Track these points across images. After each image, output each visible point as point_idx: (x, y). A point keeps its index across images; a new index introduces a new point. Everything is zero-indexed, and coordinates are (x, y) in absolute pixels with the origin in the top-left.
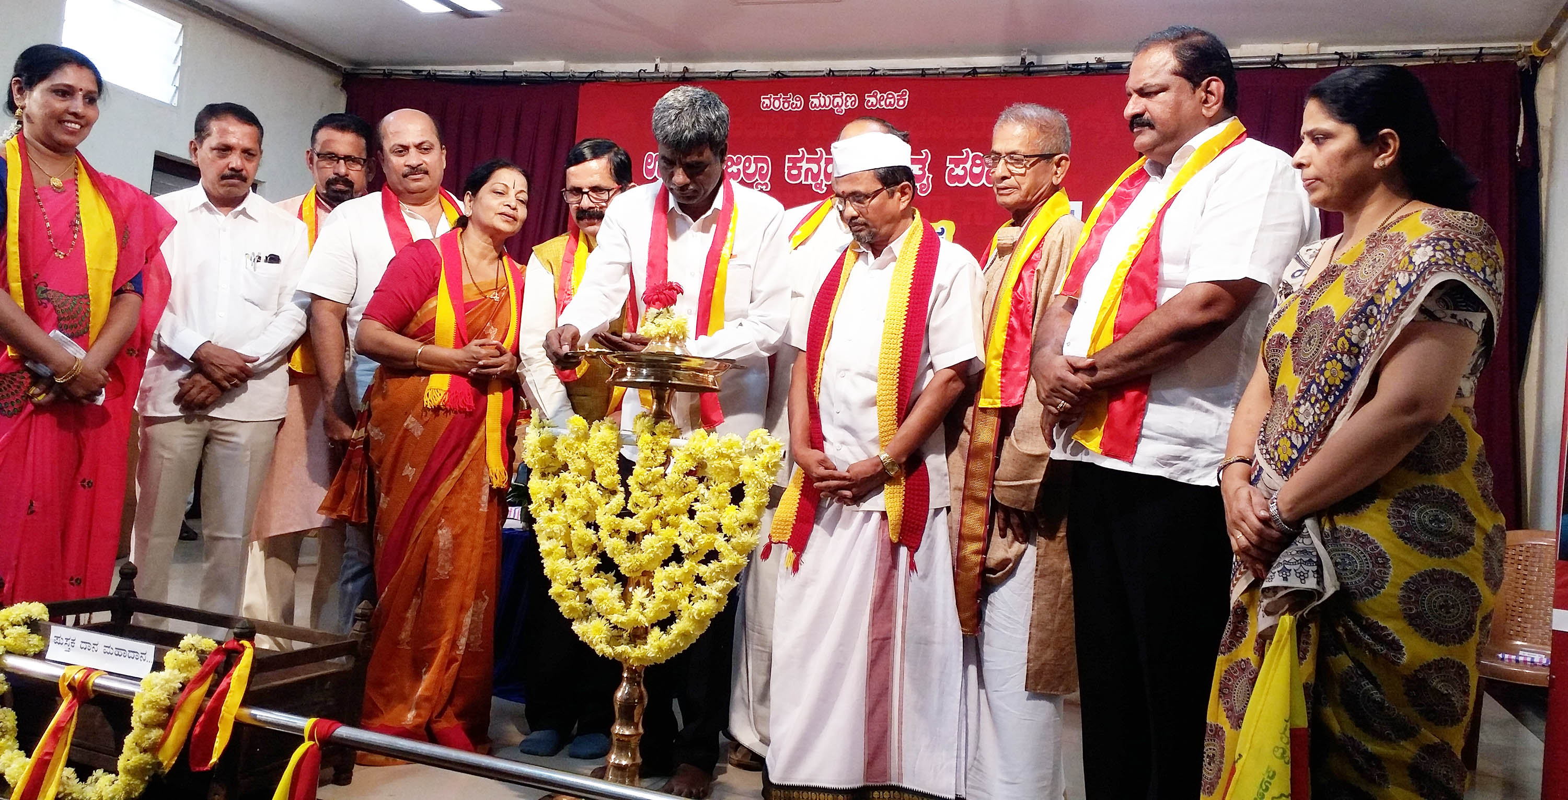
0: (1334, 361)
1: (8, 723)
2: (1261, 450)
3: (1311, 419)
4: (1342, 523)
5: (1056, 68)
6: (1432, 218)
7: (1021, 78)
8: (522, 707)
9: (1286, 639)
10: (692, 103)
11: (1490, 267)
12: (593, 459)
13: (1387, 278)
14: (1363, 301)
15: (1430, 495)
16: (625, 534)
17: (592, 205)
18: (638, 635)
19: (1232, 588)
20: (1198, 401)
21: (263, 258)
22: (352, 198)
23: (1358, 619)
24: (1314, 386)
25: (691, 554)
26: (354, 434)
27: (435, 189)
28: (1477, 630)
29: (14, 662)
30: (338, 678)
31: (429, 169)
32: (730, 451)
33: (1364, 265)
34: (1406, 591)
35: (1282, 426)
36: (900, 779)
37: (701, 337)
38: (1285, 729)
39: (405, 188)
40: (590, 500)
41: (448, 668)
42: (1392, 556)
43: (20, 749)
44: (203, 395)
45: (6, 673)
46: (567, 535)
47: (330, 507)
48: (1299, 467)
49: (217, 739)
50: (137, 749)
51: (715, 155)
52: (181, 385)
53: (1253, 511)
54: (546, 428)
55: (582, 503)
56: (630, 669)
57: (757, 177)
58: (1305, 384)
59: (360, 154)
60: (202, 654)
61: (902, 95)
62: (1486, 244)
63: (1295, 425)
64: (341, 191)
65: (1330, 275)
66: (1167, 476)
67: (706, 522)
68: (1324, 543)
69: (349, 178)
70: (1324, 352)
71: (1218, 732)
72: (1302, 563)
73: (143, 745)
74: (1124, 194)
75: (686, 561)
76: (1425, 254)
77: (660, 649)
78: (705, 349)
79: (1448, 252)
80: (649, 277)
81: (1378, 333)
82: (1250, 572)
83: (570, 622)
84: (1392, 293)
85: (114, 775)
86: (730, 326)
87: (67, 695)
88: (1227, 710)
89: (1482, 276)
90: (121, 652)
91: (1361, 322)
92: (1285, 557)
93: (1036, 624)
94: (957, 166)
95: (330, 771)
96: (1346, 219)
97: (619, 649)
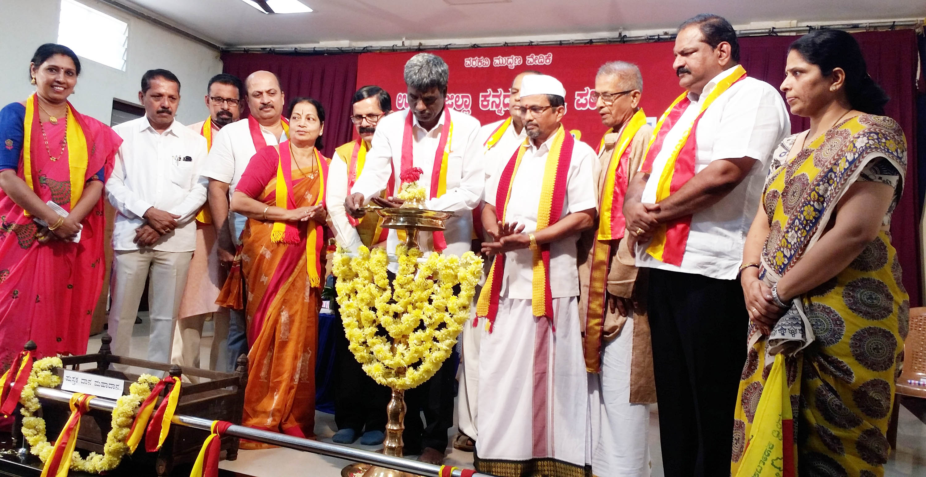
0: (809, 206)
1: (40, 426)
2: (765, 259)
3: (795, 240)
4: (815, 301)
5: (640, 38)
6: (866, 120)
7: (618, 45)
8: (332, 416)
9: (779, 369)
10: (428, 62)
11: (900, 149)
12: (373, 270)
13: (840, 157)
14: (826, 170)
15: (867, 283)
16: (392, 314)
17: (368, 124)
18: (401, 372)
19: (748, 341)
20: (720, 230)
21: (182, 159)
22: (232, 122)
23: (827, 358)
24: (797, 221)
25: (430, 325)
26: (236, 259)
27: (278, 116)
28: (895, 362)
29: (43, 391)
30: (229, 398)
31: (274, 105)
32: (452, 265)
33: (825, 149)
34: (854, 340)
35: (778, 245)
36: (553, 455)
37: (433, 199)
38: (779, 420)
39: (261, 117)
40: (371, 294)
41: (289, 393)
42: (845, 320)
43: (48, 441)
44: (150, 237)
45: (39, 398)
46: (359, 315)
47: (222, 300)
48: (789, 269)
49: (161, 433)
50: (115, 440)
51: (441, 93)
52: (137, 232)
53: (762, 295)
54: (345, 253)
55: (366, 296)
56: (396, 392)
57: (463, 106)
58: (791, 220)
59: (235, 97)
60: (151, 384)
61: (548, 57)
62: (897, 135)
63: (786, 244)
64: (226, 119)
65: (804, 155)
66: (703, 274)
67: (439, 306)
68: (805, 313)
69: (230, 111)
70: (803, 201)
71: (741, 425)
72: (792, 325)
73: (119, 438)
74: (676, 112)
75: (427, 329)
76: (863, 142)
77: (414, 380)
78: (435, 206)
79: (876, 140)
80: (403, 165)
81: (835, 189)
82: (759, 331)
83: (361, 365)
84: (843, 165)
85: (101, 455)
86: (450, 192)
87: (74, 410)
88: (746, 412)
89: (896, 154)
90: (104, 385)
91: (825, 183)
92: (783, 321)
93: (635, 364)
94: (582, 98)
95: (224, 453)
96: (812, 121)
97: (390, 380)
